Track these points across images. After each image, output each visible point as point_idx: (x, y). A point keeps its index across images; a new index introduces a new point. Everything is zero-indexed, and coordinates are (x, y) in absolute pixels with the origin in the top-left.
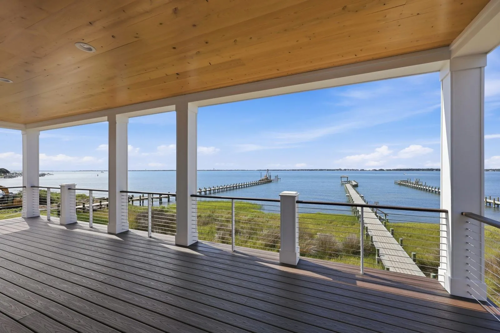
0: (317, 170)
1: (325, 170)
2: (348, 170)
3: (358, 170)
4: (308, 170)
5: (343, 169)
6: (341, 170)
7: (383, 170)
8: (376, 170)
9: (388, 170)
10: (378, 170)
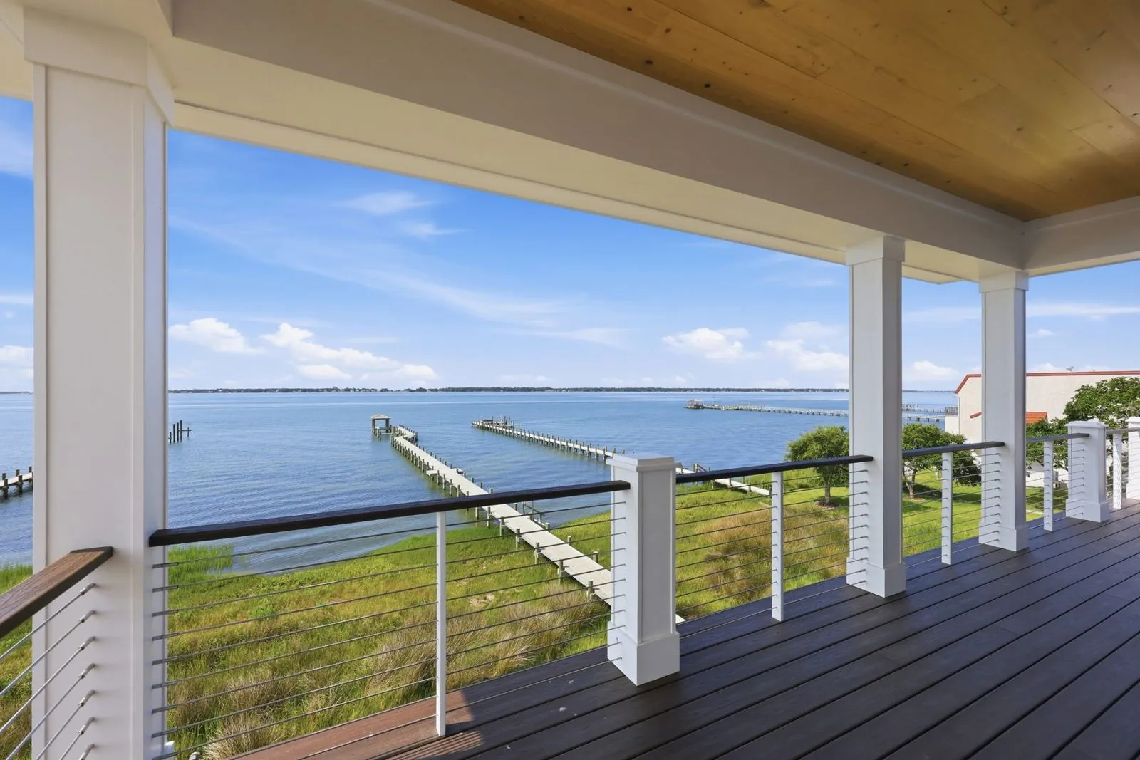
0: (273, 391)
1: (297, 390)
2: (355, 390)
3: (376, 390)
4: (246, 391)
5: (341, 387)
6: (337, 390)
7: (425, 390)
8: (411, 391)
9: (432, 390)
10: (414, 391)
